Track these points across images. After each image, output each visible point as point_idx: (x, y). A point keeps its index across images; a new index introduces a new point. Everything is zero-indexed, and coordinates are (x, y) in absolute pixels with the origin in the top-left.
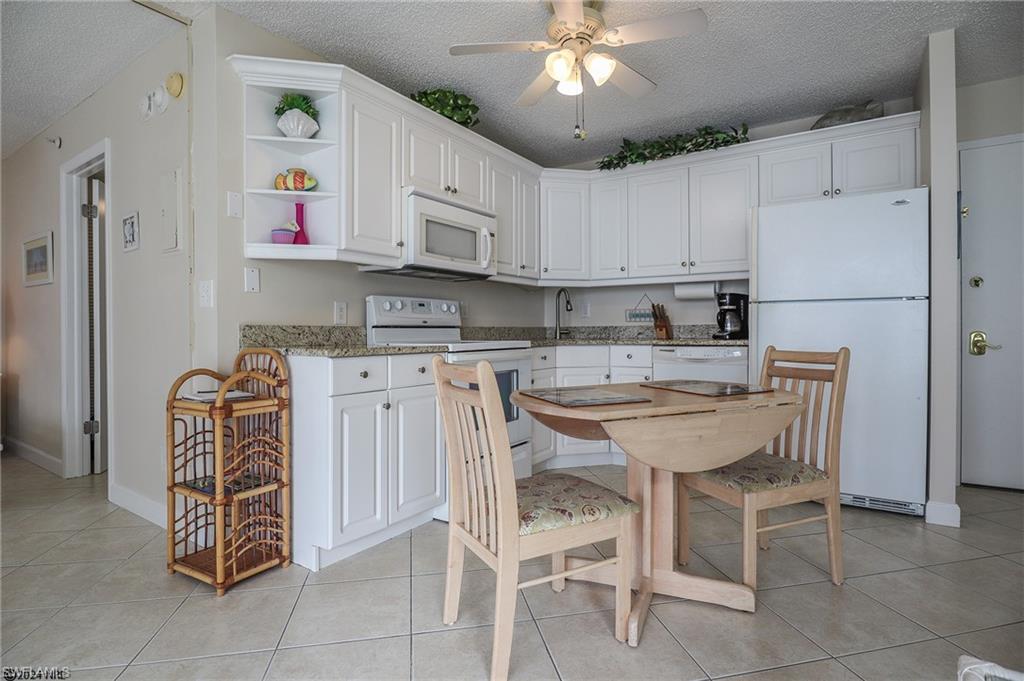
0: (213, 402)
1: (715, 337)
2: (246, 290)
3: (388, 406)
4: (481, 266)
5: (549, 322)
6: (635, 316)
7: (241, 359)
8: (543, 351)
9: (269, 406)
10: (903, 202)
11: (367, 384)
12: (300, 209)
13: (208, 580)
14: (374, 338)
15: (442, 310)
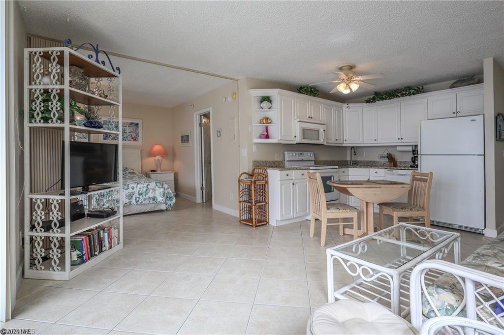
0: (251, 181)
1: (411, 166)
2: (254, 151)
3: (294, 184)
4: (321, 141)
5: (348, 159)
6: (382, 157)
7: (254, 169)
8: (343, 170)
9: (263, 182)
10: (474, 120)
11: (288, 178)
12: (267, 128)
13: (251, 224)
14: (287, 164)
15: (308, 155)
